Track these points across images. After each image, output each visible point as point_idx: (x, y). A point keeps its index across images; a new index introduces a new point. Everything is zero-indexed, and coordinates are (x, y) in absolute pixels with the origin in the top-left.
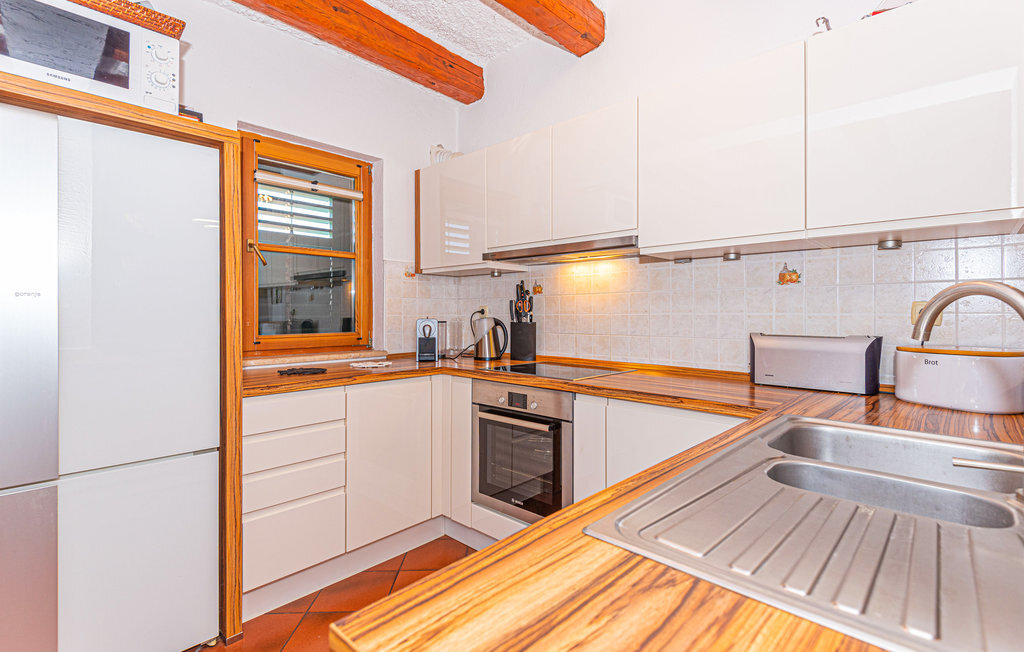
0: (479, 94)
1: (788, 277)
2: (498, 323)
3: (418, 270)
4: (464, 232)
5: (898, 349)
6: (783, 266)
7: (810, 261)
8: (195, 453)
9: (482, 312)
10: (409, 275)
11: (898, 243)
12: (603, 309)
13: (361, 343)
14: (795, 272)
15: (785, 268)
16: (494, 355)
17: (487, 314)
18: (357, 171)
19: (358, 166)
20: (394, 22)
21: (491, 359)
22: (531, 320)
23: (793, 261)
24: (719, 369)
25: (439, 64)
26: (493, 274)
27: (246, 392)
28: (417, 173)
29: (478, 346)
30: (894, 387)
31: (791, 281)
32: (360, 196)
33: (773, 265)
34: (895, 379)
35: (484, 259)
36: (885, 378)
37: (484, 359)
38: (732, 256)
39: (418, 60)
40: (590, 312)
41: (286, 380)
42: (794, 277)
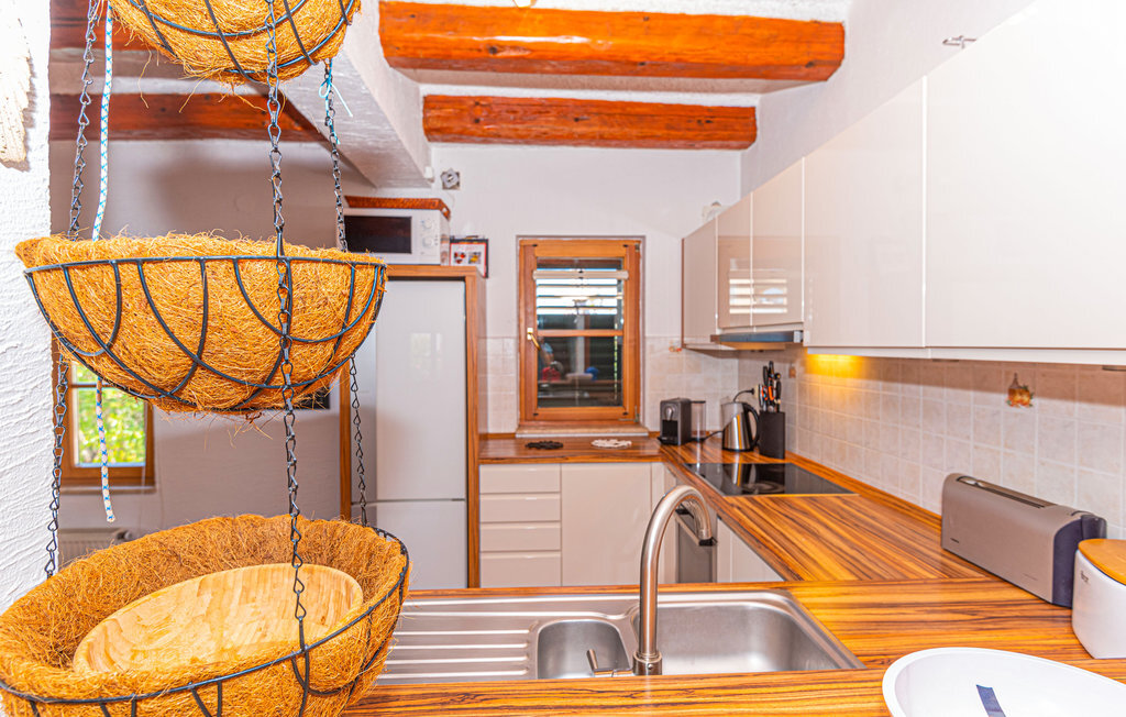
0: (753, 138)
2: (747, 408)
3: (683, 345)
6: (1012, 378)
7: (1044, 375)
8: (454, 500)
9: (752, 392)
10: (672, 349)
13: (628, 418)
18: (624, 250)
19: (625, 246)
21: (741, 451)
22: (778, 410)
25: (691, 125)
29: (726, 431)
31: (1022, 402)
32: (626, 275)
35: (712, 340)
37: (733, 451)
39: (666, 132)
41: (533, 452)
42: (1025, 397)
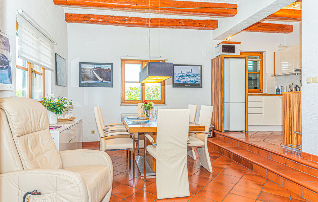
0: (292, 31)
2: (297, 86)
3: (275, 75)
4: (287, 64)
9: (293, 84)
10: (272, 76)
13: (261, 91)
17: (294, 84)
18: (260, 55)
20: (270, 24)
26: (296, 74)
28: (275, 53)
32: (261, 60)
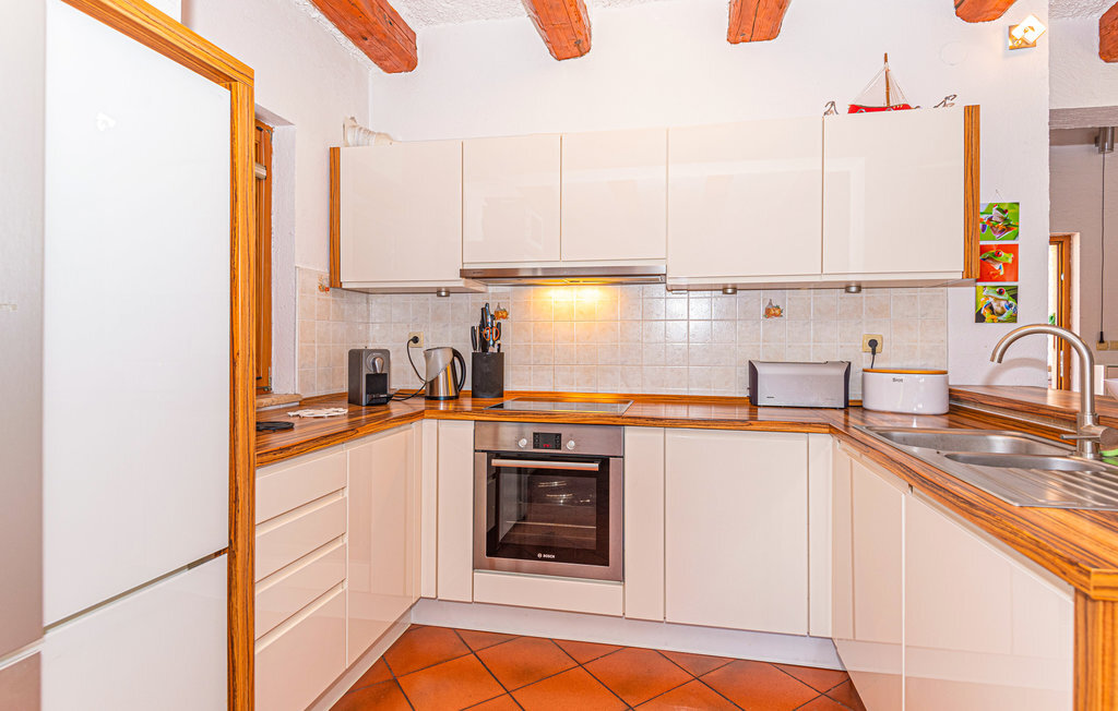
0: (411, 64)
1: (773, 312)
2: (456, 353)
3: (335, 283)
5: (864, 371)
6: (768, 302)
7: (791, 299)
9: (415, 340)
10: (318, 289)
11: (859, 289)
12: (588, 337)
13: (261, 384)
14: (778, 307)
15: (770, 304)
16: (452, 393)
21: (448, 399)
22: (499, 350)
23: (776, 298)
24: (713, 395)
25: (381, 17)
26: (439, 293)
27: (260, 459)
28: (334, 151)
30: (861, 401)
31: (775, 315)
32: (263, 172)
33: (760, 301)
34: (863, 395)
35: (461, 276)
36: (854, 395)
37: (437, 399)
38: (730, 291)
40: (573, 341)
42: (777, 312)
